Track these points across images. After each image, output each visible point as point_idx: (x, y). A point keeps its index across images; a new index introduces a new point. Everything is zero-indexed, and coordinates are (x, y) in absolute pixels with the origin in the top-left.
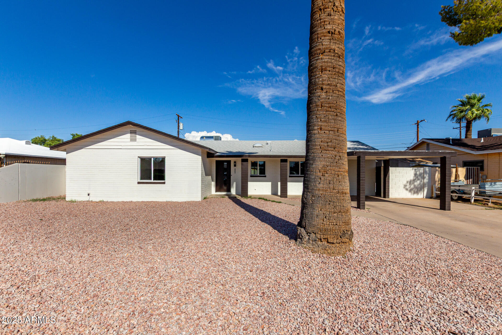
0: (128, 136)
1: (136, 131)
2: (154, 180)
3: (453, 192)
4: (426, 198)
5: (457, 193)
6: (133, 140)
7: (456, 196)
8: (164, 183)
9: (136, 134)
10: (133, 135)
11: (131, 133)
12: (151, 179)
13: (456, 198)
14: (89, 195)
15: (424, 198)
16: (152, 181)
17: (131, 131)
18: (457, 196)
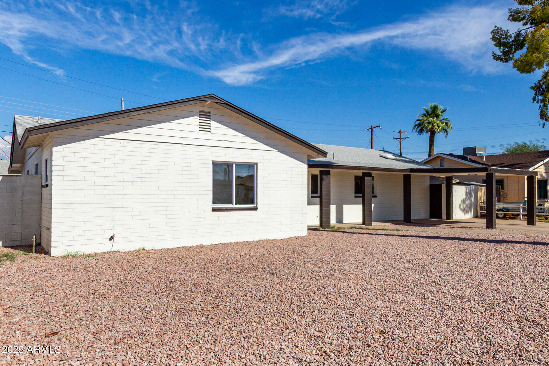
0: (195, 120)
1: (210, 113)
2: (236, 204)
3: (499, 210)
4: (473, 218)
5: (503, 211)
6: (205, 129)
7: (501, 214)
8: (256, 209)
9: (210, 118)
10: (205, 120)
11: (200, 114)
12: (231, 202)
13: (502, 216)
14: (112, 238)
15: (472, 218)
16: (234, 205)
17: (200, 111)
18: (503, 215)
